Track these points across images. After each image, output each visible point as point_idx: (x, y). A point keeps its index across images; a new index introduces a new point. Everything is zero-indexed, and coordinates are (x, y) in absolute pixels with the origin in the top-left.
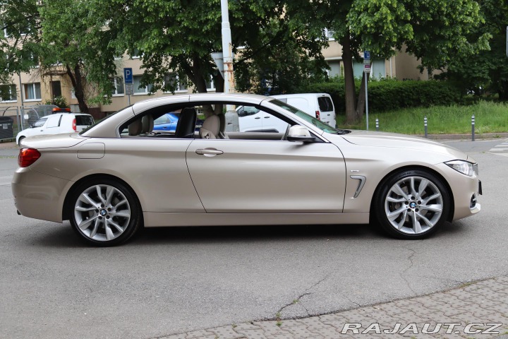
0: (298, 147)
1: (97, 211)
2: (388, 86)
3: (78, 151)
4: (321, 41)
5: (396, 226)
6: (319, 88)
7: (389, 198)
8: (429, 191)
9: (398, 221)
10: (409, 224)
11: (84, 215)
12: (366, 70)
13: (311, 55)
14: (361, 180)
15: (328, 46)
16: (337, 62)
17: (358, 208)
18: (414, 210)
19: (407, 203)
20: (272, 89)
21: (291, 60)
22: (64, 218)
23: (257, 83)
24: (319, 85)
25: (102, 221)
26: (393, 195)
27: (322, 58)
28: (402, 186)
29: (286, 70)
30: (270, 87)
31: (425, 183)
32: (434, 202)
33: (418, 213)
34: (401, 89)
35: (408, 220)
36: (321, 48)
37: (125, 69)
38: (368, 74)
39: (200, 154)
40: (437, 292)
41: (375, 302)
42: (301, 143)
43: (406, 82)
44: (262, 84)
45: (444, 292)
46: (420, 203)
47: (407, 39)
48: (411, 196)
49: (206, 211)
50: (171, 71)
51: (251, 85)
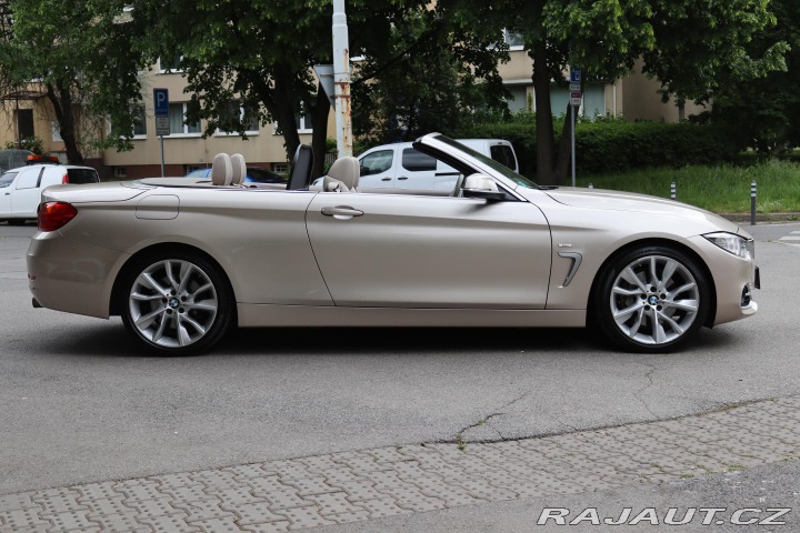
0: (479, 207)
1: (165, 300)
2: (610, 130)
3: (136, 208)
4: (497, 50)
5: (627, 333)
6: (489, 132)
7: (617, 289)
8: (678, 279)
9: (629, 324)
10: (647, 329)
11: (145, 308)
12: (573, 101)
13: (478, 73)
14: (574, 259)
15: (509, 59)
16: (522, 88)
17: (569, 303)
18: (654, 307)
19: (643, 296)
20: (409, 131)
21: (442, 82)
22: (113, 312)
23: (383, 121)
24: (490, 126)
25: (172, 316)
26: (623, 284)
27: (499, 79)
28: (636, 270)
29: (434, 100)
30: (405, 128)
31: (672, 266)
32: (686, 295)
33: (661, 312)
34: (632, 136)
35: (644, 324)
36: (496, 63)
37: (156, 91)
38: (577, 108)
39: (327, 215)
40: (689, 415)
41: (597, 425)
42: (483, 201)
43: (640, 125)
44: (392, 123)
45: (698, 415)
46: (663, 296)
47: (645, 49)
48: (650, 286)
49: (335, 304)
50: (237, 96)
51: (373, 125)
